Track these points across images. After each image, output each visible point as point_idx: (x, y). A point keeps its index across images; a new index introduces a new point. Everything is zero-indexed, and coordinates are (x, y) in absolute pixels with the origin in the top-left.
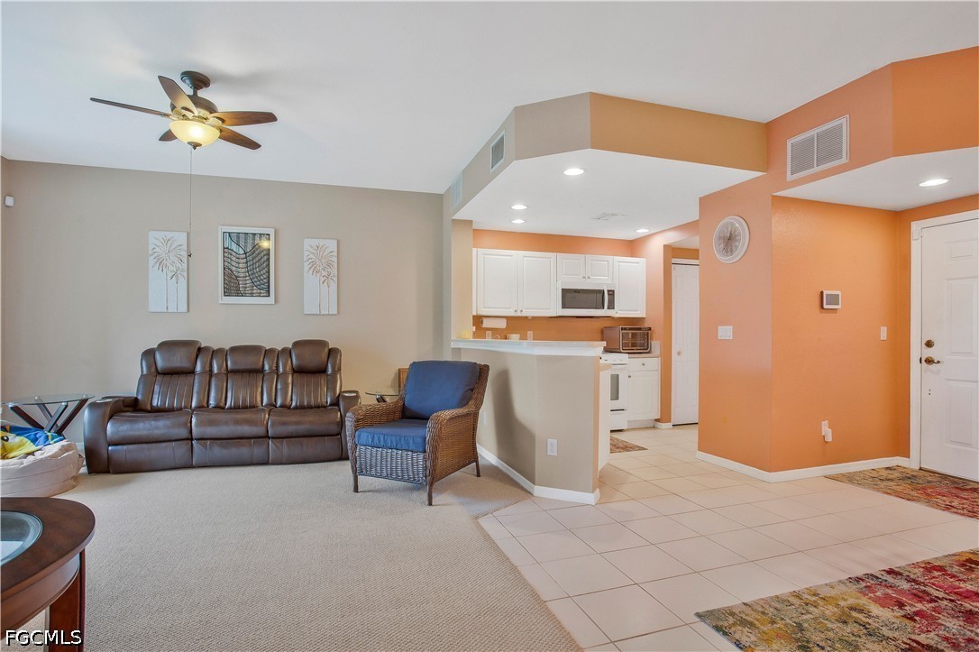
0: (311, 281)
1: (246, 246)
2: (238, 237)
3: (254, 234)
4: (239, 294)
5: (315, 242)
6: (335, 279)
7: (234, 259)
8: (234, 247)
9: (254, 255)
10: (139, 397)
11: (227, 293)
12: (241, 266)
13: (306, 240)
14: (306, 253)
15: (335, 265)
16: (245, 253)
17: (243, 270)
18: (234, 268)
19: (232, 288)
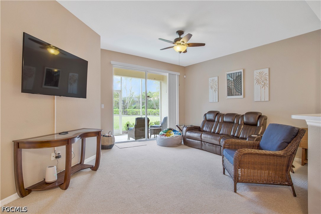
0: (257, 87)
1: (234, 78)
2: (231, 75)
3: (236, 73)
4: (232, 95)
5: (259, 71)
6: (268, 85)
7: (230, 83)
8: (230, 79)
9: (237, 80)
10: (201, 127)
11: (228, 95)
12: (232, 85)
13: (255, 71)
14: (255, 76)
15: (268, 79)
16: (234, 80)
17: (233, 86)
18: (230, 86)
19: (230, 93)
